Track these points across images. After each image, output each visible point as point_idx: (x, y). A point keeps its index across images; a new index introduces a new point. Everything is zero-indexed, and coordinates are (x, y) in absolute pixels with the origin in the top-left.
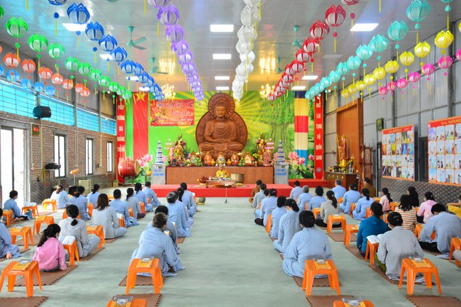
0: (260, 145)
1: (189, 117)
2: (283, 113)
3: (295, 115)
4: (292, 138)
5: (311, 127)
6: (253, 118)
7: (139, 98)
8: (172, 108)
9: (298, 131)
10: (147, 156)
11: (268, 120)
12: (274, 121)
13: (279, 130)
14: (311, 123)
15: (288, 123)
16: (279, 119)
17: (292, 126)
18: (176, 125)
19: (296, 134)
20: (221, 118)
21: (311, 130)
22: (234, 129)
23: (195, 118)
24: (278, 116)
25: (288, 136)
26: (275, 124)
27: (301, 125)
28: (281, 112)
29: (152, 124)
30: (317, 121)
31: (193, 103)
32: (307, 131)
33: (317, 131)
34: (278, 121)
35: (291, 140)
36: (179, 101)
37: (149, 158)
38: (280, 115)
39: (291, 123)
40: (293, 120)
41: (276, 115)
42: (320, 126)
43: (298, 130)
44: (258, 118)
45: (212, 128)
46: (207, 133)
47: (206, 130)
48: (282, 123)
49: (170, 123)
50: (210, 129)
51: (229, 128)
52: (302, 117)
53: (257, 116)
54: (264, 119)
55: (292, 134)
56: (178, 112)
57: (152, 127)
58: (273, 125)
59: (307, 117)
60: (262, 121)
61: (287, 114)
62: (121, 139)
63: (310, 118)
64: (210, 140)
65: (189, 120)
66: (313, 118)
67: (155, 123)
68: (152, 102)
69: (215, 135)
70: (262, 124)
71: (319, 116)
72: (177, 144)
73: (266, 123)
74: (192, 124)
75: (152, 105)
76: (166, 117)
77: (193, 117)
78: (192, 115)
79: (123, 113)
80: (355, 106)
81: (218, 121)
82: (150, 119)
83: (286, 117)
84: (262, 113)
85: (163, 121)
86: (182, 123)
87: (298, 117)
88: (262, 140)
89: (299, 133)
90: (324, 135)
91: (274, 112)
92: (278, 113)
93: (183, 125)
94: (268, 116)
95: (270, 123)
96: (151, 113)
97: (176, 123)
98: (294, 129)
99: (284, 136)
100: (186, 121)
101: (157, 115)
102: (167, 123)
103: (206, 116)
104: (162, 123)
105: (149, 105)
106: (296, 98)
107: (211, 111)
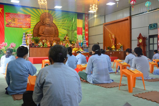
0: (66, 39)
2: (72, 25)
5: (83, 32)
6: (59, 27)
8: (18, 18)
10: (4, 43)
13: (70, 33)
14: (83, 31)
15: (74, 30)
16: (71, 28)
17: (76, 32)
19: (78, 35)
21: (83, 34)
22: (54, 31)
23: (31, 25)
24: (70, 26)
26: (69, 30)
27: (79, 31)
28: (71, 25)
30: (86, 30)
31: (30, 17)
33: (86, 35)
34: (70, 29)
35: (75, 38)
38: (71, 26)
39: (76, 30)
40: (76, 29)
41: (69, 26)
42: (87, 32)
43: (78, 33)
44: (62, 27)
45: (44, 29)
46: (40, 32)
47: (40, 30)
48: (72, 30)
50: (42, 30)
51: (52, 30)
52: (80, 28)
53: (61, 26)
54: (64, 28)
55: (76, 35)
56: (22, 20)
57: (7, 27)
58: (68, 30)
59: (82, 28)
60: (63, 28)
61: (74, 26)
63: (83, 29)
65: (28, 25)
66: (84, 29)
67: (8, 25)
69: (45, 33)
70: (63, 30)
71: (87, 28)
73: (65, 29)
74: (30, 27)
75: (6, 15)
76: (15, 22)
77: (30, 24)
78: (29, 23)
80: (127, 19)
81: (46, 26)
82: (6, 23)
83: (74, 27)
85: (13, 25)
87: (78, 27)
88: (67, 37)
90: (89, 36)
91: (69, 24)
92: (70, 25)
93: (25, 28)
94: (66, 26)
95: (67, 30)
96: (6, 20)
97: (20, 26)
98: (77, 33)
99: (73, 36)
100: (26, 25)
101: (10, 21)
102: (16, 26)
103: (39, 24)
104: (13, 26)
105: (5, 15)
106: (77, 19)
107: (41, 21)
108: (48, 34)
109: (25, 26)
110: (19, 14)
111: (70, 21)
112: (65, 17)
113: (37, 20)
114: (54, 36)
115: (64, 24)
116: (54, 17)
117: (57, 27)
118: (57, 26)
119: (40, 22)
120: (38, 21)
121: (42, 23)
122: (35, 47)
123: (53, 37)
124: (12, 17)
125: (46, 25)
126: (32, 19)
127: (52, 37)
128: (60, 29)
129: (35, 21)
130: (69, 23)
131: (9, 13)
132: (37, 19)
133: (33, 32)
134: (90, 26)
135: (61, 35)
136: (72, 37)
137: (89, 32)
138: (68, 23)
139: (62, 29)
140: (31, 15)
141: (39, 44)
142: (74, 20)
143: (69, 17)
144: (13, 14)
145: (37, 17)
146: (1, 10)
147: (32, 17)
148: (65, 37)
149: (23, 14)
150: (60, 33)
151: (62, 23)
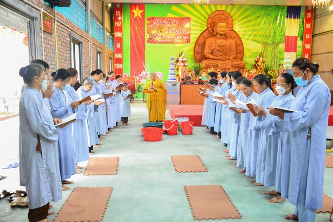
0: (259, 63)
1: (185, 35)
2: (275, 33)
3: (286, 35)
4: (281, 57)
5: (299, 47)
6: (247, 37)
7: (136, 15)
8: (168, 25)
9: (287, 51)
10: (144, 73)
11: (260, 39)
12: (266, 41)
13: (270, 49)
14: (300, 43)
15: (279, 43)
16: (271, 39)
17: (282, 46)
18: (173, 42)
19: (286, 53)
20: (221, 35)
21: (299, 50)
22: (234, 46)
23: (191, 36)
24: (269, 36)
25: (278, 55)
26: (267, 43)
27: (290, 45)
28: (272, 32)
29: (148, 42)
30: (306, 41)
31: (189, 21)
32: (295, 51)
33: (305, 51)
34: (270, 41)
35: (280, 59)
36: (176, 19)
37: (146, 75)
38: (272, 35)
39: (282, 43)
40: (283, 39)
41: (268, 34)
42: (308, 46)
43: (287, 49)
44: (251, 37)
45: (214, 45)
47: (206, 47)
48: (274, 43)
49: (167, 41)
50: (210, 46)
51: (230, 45)
52: (292, 37)
53: (250, 35)
54: (256, 38)
55: (282, 54)
56: (174, 29)
57: (150, 44)
58: (265, 44)
59: (296, 38)
60: (254, 41)
61: (278, 34)
62: (118, 56)
63: (299, 39)
64: (211, 56)
65: (185, 38)
66: (302, 38)
67: (151, 40)
68: (149, 19)
69: (215, 53)
70: (255, 43)
71: (308, 36)
72: (177, 61)
73: (258, 42)
74: (188, 41)
75: (149, 22)
76: (162, 34)
77: (189, 35)
78: (188, 33)
79: (120, 29)
81: (219, 38)
82: (147, 36)
83: (277, 37)
84: (255, 33)
85: (160, 38)
86: (179, 41)
87: (288, 36)
88: (261, 59)
89: (288, 53)
90: (311, 55)
91: (267, 31)
92: (270, 33)
93: (180, 43)
94: (260, 36)
95: (262, 43)
96: (148, 31)
97: (172, 41)
98: (284, 49)
99: (275, 55)
100: (183, 38)
101: (154, 32)
102: (164, 41)
103: (205, 34)
104: (159, 41)
105: (146, 22)
106: (287, 18)
107: (210, 29)
108: (221, 55)
109: (180, 39)
110: (170, 18)
111: (269, 24)
112: (258, 17)
113: (202, 26)
114: (233, 58)
115: (256, 31)
116: (236, 19)
117: (240, 39)
118: (240, 36)
119: (207, 31)
120: (205, 29)
121: (212, 31)
122: (193, 83)
123: (231, 61)
124: (157, 25)
125: (218, 36)
126: (193, 25)
127: (230, 59)
128: (248, 42)
129: (199, 28)
130: (268, 28)
131: (153, 18)
132: (203, 24)
133: (193, 51)
134: (317, 32)
135: (250, 54)
136: (273, 57)
137: (312, 46)
138: (266, 28)
139: (252, 42)
140: (192, 17)
141: (200, 77)
142: (280, 21)
143: (268, 15)
144: (159, 18)
145: (202, 20)
146: (141, 14)
147: (194, 21)
148: (256, 60)
149: (177, 16)
150: (248, 50)
151: (253, 28)
